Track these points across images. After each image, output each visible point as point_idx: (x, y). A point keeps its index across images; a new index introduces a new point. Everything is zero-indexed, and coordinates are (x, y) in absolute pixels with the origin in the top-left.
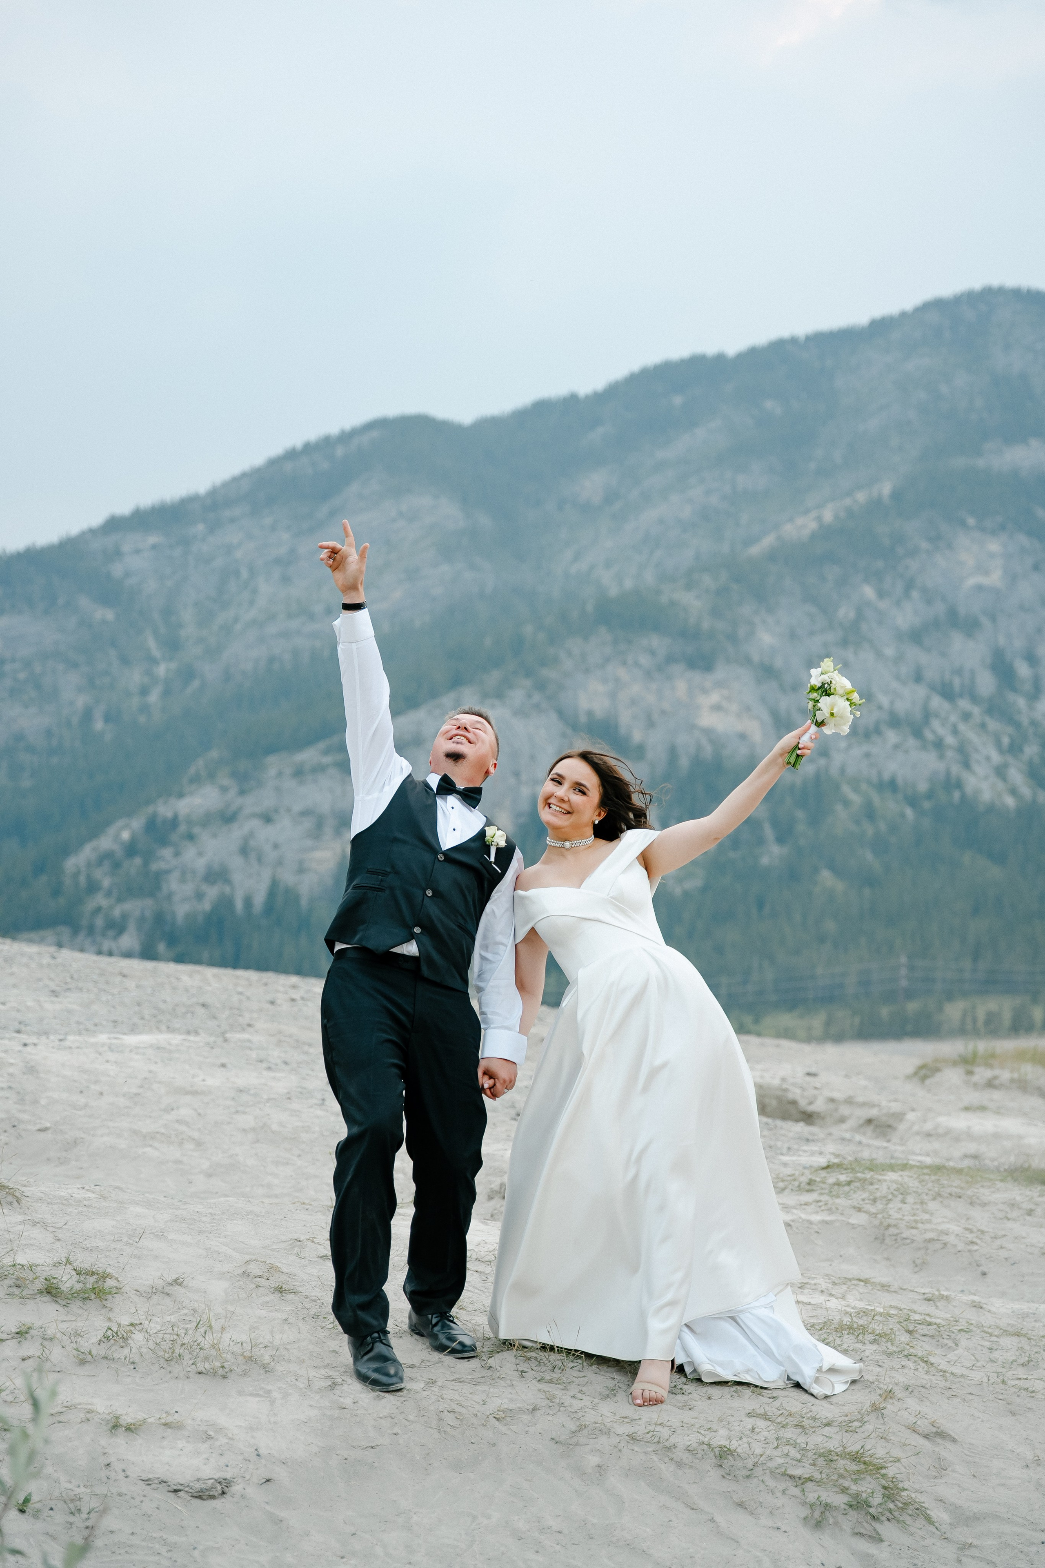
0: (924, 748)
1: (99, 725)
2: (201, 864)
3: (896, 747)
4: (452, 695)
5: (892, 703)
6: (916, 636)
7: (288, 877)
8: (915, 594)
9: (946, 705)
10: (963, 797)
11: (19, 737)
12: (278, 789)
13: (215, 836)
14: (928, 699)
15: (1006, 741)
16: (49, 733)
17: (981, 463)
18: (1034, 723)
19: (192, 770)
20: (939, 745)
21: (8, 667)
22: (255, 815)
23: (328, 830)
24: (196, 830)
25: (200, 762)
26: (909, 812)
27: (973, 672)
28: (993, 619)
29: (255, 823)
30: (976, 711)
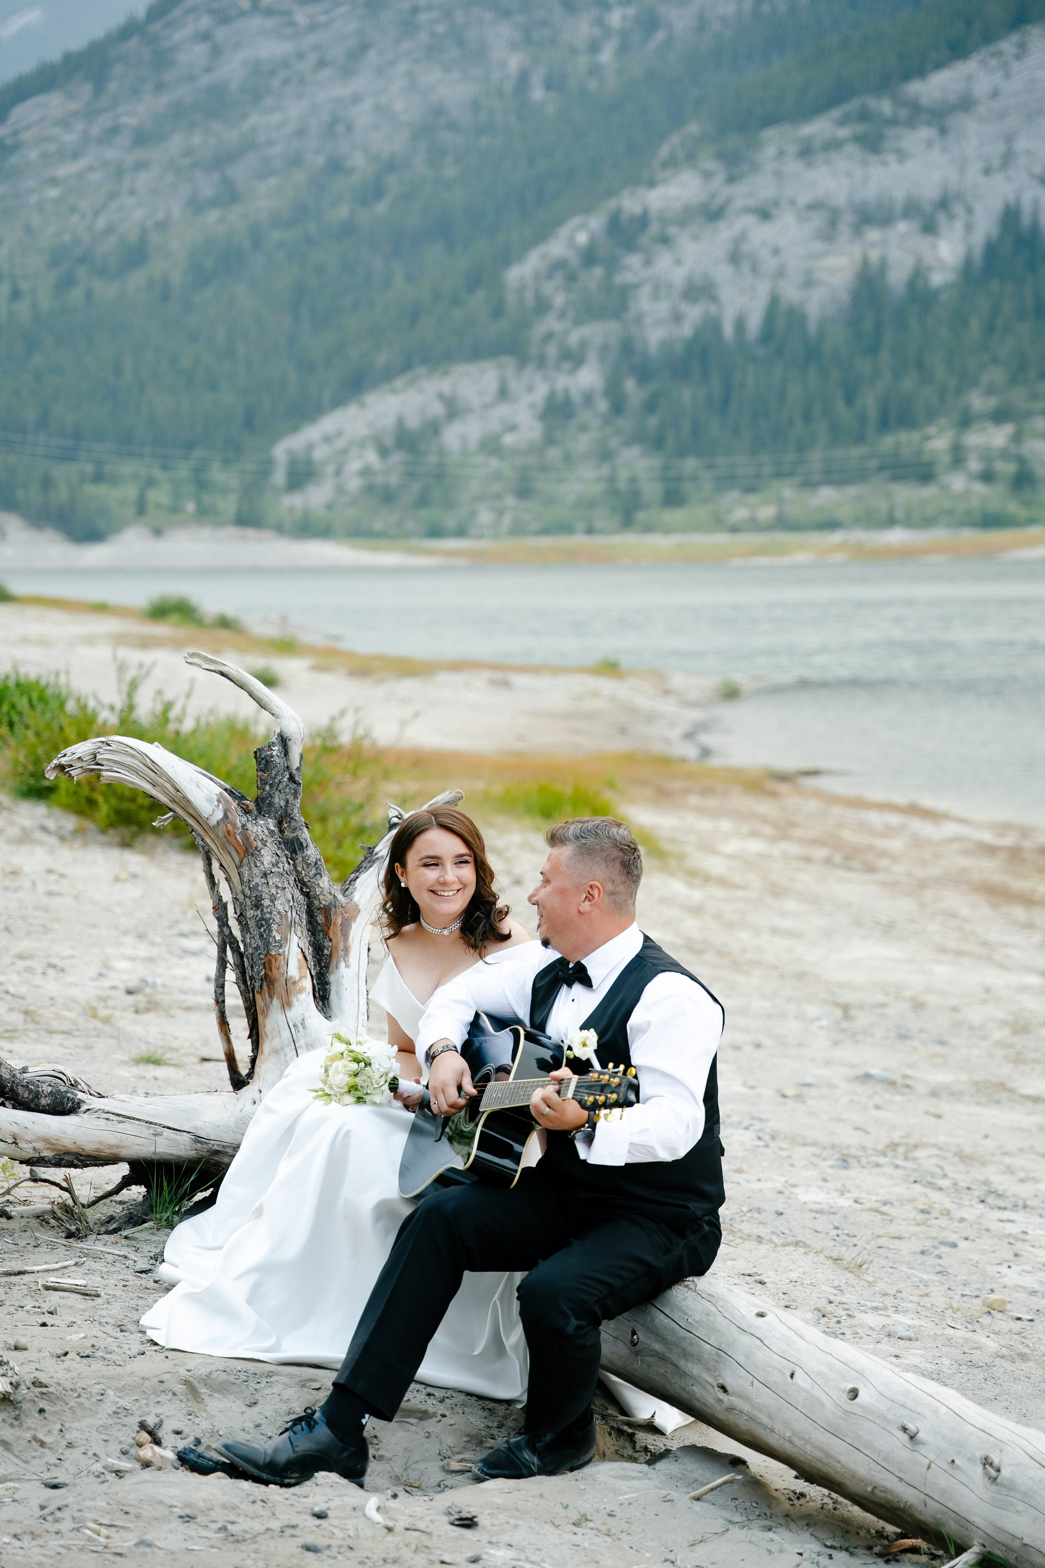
1: (538, 94)
2: (678, 276)
4: (1015, 38)
7: (791, 293)
11: (439, 111)
12: (778, 175)
13: (696, 238)
16: (476, 105)
19: (664, 151)
21: (423, 17)
22: (749, 210)
23: (844, 230)
24: (672, 231)
25: (675, 140)
29: (749, 220)
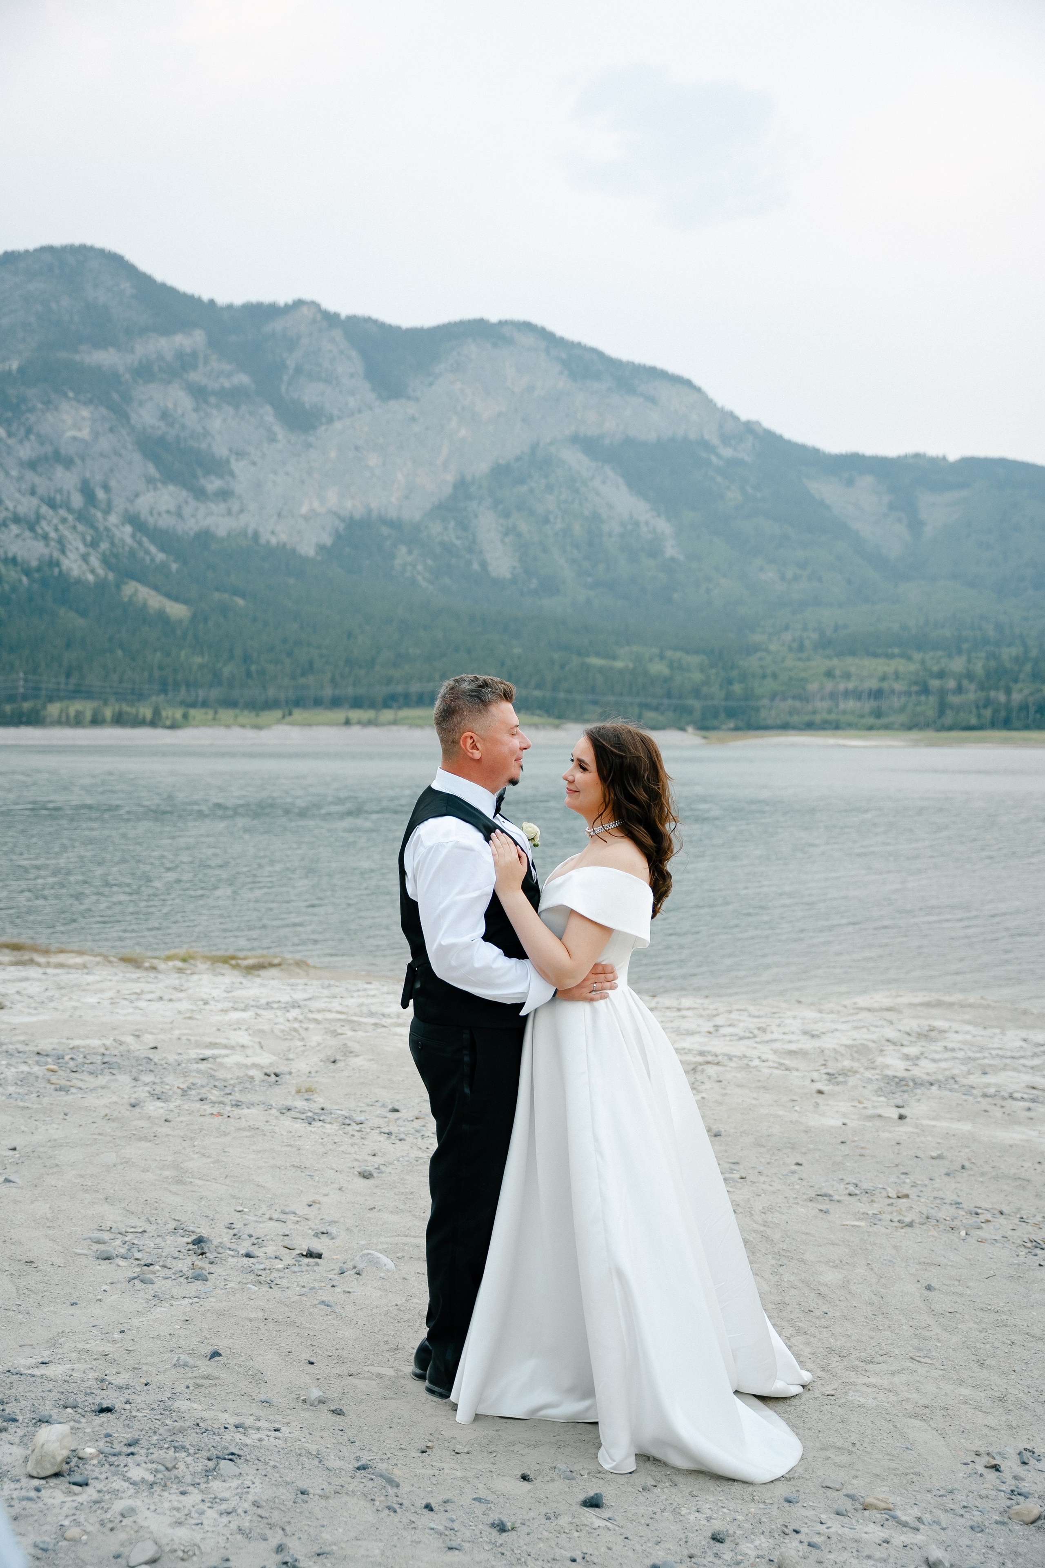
0: (36, 538)
3: (17, 536)
5: (15, 507)
6: (32, 465)
8: (32, 437)
9: (51, 512)
10: (60, 571)
14: (39, 506)
15: (89, 538)
17: (77, 357)
18: (107, 529)
20: (46, 537)
26: (25, 579)
27: (69, 492)
28: (83, 459)
30: (70, 518)
